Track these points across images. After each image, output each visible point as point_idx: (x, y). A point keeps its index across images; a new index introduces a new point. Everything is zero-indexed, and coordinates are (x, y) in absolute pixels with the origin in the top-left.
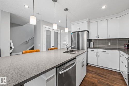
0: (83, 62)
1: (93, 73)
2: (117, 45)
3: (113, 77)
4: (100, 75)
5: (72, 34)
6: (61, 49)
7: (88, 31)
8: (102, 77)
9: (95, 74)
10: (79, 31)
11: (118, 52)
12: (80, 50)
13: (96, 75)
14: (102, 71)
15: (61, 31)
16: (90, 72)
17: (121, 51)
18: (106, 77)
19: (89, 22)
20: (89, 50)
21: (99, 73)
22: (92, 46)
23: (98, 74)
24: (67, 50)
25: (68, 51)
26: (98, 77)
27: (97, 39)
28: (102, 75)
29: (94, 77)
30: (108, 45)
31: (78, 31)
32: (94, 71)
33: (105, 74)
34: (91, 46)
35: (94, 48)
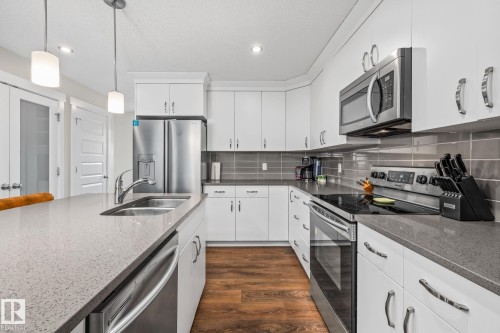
0: (196, 240)
1: (226, 270)
2: (279, 170)
3: (278, 265)
4: (244, 270)
5: (135, 123)
6: (69, 198)
7: (205, 121)
8: (252, 274)
9: (231, 274)
10: (172, 114)
11: (284, 190)
12: (174, 194)
13: (236, 275)
14: (250, 255)
15: (68, 105)
16: (215, 270)
17: (291, 188)
18: (262, 271)
19: (209, 86)
20: (209, 189)
21: (240, 267)
22: (218, 177)
23: (238, 270)
24: (121, 198)
25: (127, 206)
26: (243, 280)
27: (233, 152)
28: (251, 270)
29: (228, 287)
30: (261, 170)
31: (167, 114)
32: (227, 262)
33: (259, 265)
34: (213, 178)
35: (223, 181)
